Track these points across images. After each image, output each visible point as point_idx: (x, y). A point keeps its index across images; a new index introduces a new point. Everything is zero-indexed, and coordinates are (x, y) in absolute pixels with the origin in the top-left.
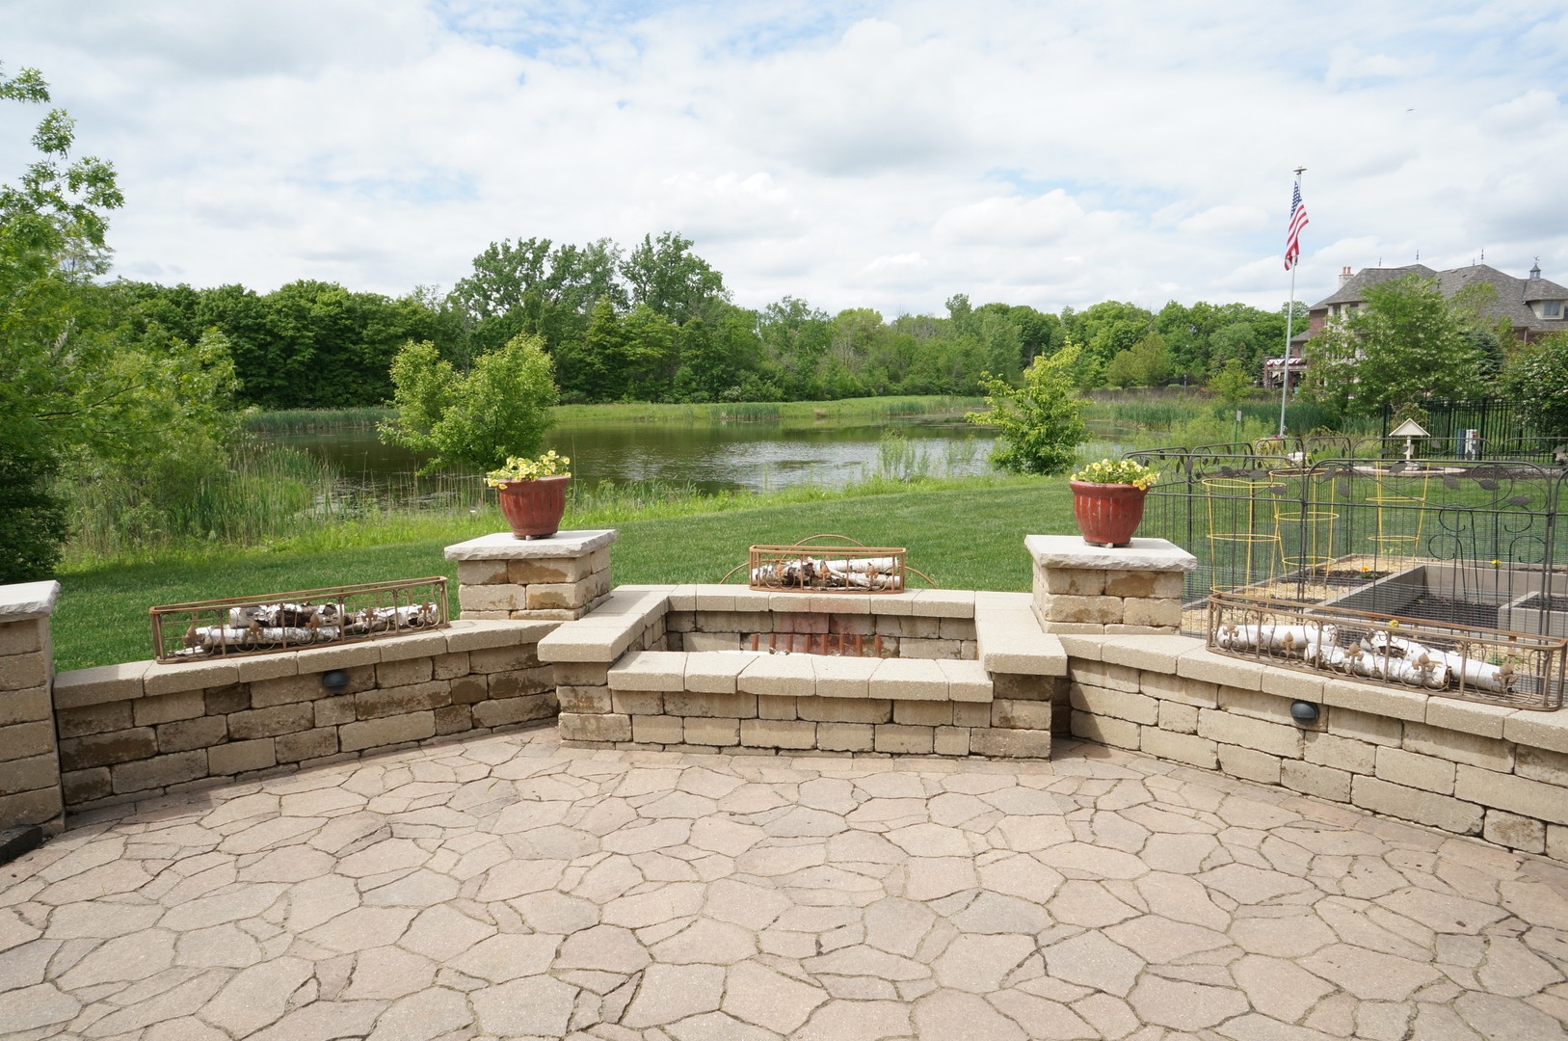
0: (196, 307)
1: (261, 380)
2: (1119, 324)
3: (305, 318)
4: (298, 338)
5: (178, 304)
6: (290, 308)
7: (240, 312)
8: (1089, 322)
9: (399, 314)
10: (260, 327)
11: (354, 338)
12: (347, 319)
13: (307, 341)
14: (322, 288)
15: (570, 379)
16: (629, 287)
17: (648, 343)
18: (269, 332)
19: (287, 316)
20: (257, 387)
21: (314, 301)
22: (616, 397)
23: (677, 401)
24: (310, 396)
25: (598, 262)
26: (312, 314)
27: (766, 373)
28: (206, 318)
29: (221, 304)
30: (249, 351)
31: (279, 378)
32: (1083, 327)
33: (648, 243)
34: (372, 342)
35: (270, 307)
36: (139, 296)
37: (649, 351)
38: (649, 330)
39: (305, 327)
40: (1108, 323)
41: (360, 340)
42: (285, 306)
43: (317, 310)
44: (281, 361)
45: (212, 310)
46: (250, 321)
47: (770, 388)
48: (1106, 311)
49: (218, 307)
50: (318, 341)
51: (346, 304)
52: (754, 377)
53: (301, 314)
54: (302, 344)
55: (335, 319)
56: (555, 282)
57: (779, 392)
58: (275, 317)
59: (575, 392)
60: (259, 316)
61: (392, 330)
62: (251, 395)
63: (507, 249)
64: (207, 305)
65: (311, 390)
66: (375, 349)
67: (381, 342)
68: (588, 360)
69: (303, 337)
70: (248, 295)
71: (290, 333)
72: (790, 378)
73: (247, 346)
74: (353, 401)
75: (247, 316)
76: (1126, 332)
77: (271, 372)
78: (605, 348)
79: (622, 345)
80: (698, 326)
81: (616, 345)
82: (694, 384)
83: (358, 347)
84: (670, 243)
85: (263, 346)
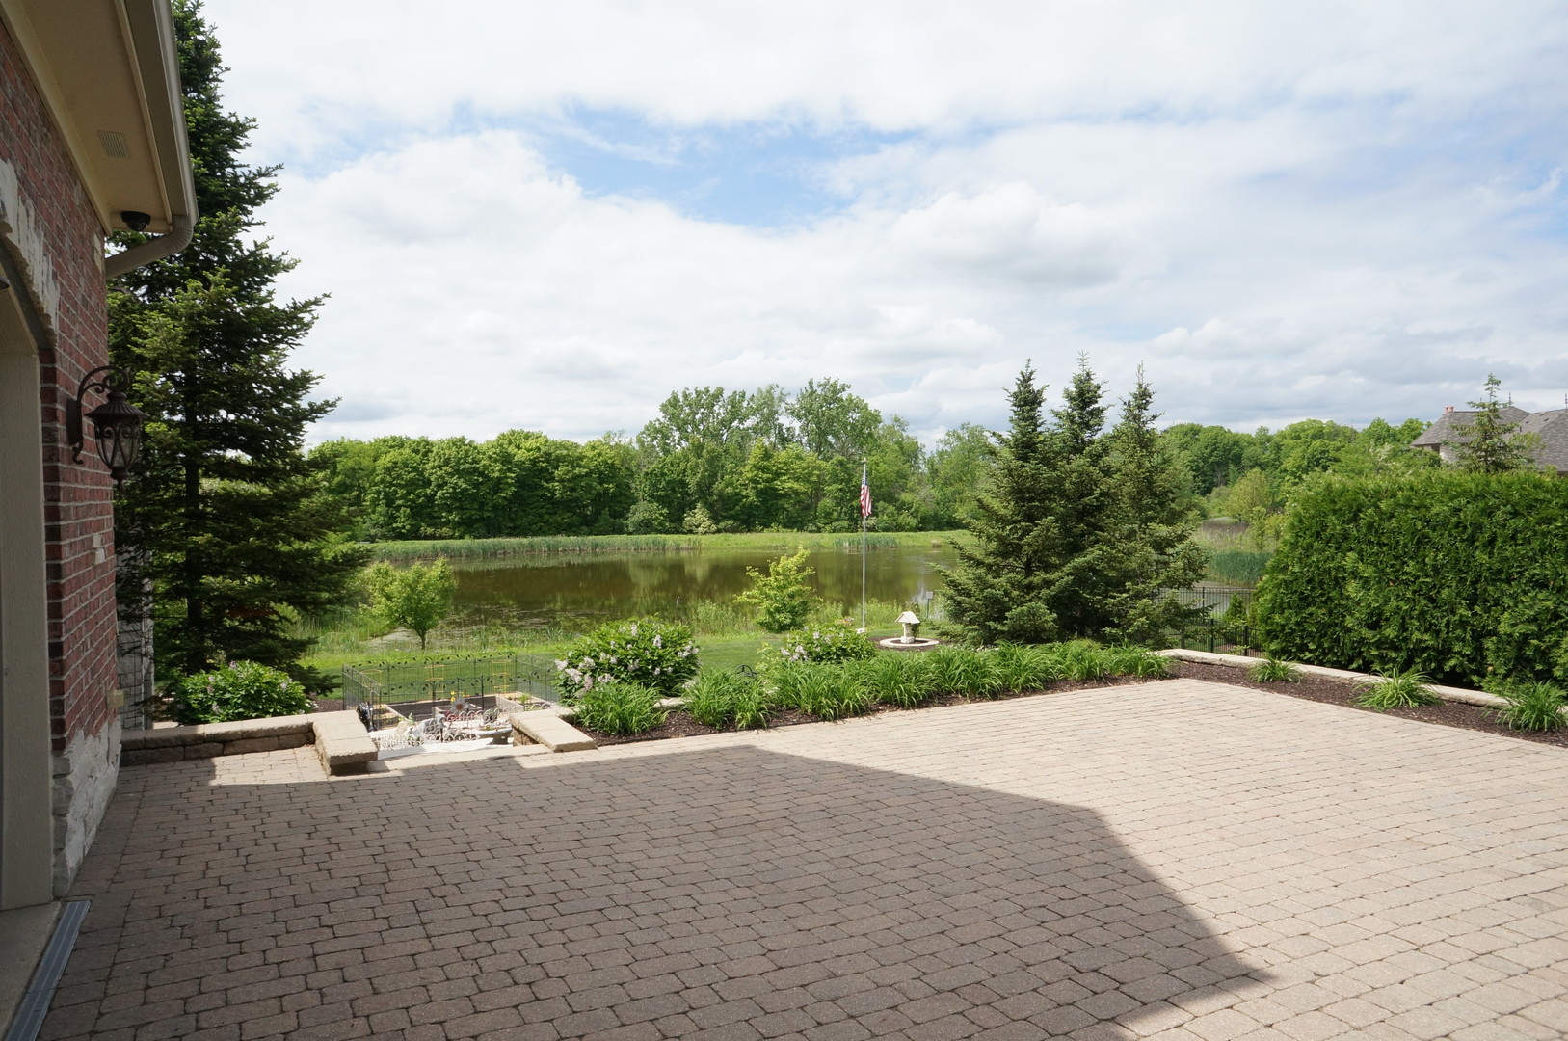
0: (430, 454)
1: (473, 512)
2: (1317, 443)
3: (510, 462)
4: (503, 478)
5: (417, 452)
6: (498, 455)
7: (460, 458)
8: (1285, 442)
9: (585, 457)
10: (476, 470)
11: (549, 477)
12: (543, 462)
13: (509, 481)
14: (527, 436)
15: (727, 510)
16: (797, 425)
17: (797, 479)
18: (482, 474)
19: (496, 461)
20: (470, 518)
21: (519, 448)
22: (767, 526)
23: (819, 530)
24: (512, 525)
25: (767, 404)
26: (516, 458)
27: (903, 503)
28: (436, 463)
29: (447, 452)
30: (465, 490)
31: (488, 510)
32: (1278, 447)
33: (811, 387)
34: (562, 481)
35: (484, 454)
36: (391, 447)
37: (796, 486)
38: (796, 467)
39: (509, 470)
40: (1306, 442)
41: (553, 479)
42: (495, 453)
43: (520, 455)
44: (489, 497)
45: (440, 457)
46: (468, 466)
47: (905, 518)
48: (1304, 430)
49: (445, 454)
50: (518, 479)
51: (544, 449)
52: (891, 508)
53: (506, 459)
54: (507, 483)
55: (534, 462)
56: (725, 424)
57: (914, 522)
58: (486, 462)
59: (730, 522)
60: (475, 461)
61: (577, 471)
62: (465, 524)
63: (686, 396)
64: (437, 453)
65: (512, 520)
66: (564, 486)
67: (569, 481)
68: (744, 493)
69: (507, 478)
70: (470, 445)
71: (497, 475)
72: (928, 509)
73: (464, 486)
74: (546, 529)
75: (465, 462)
76: (1324, 452)
77: (482, 505)
78: (758, 483)
79: (773, 480)
80: (841, 463)
81: (767, 481)
82: (835, 513)
83: (550, 485)
84: (827, 387)
85: (477, 485)
